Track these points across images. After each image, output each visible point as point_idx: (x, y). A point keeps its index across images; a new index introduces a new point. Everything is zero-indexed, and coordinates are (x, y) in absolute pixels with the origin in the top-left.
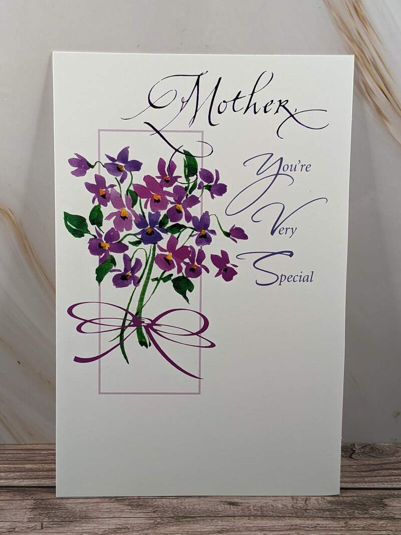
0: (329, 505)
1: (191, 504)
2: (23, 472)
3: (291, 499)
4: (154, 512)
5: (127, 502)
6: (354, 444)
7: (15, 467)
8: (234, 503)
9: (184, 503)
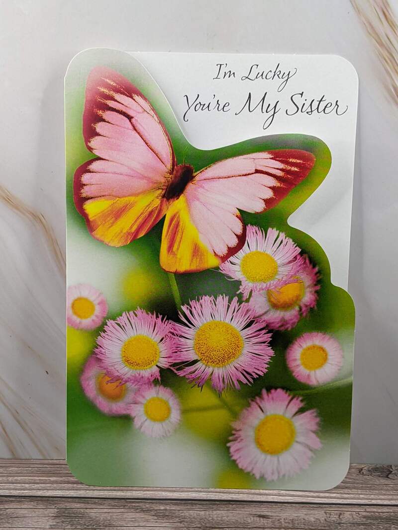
0: (364, 520)
1: (219, 516)
2: (47, 483)
3: (324, 514)
4: (181, 522)
5: (153, 513)
6: (391, 466)
7: (40, 480)
8: (264, 516)
9: (212, 515)
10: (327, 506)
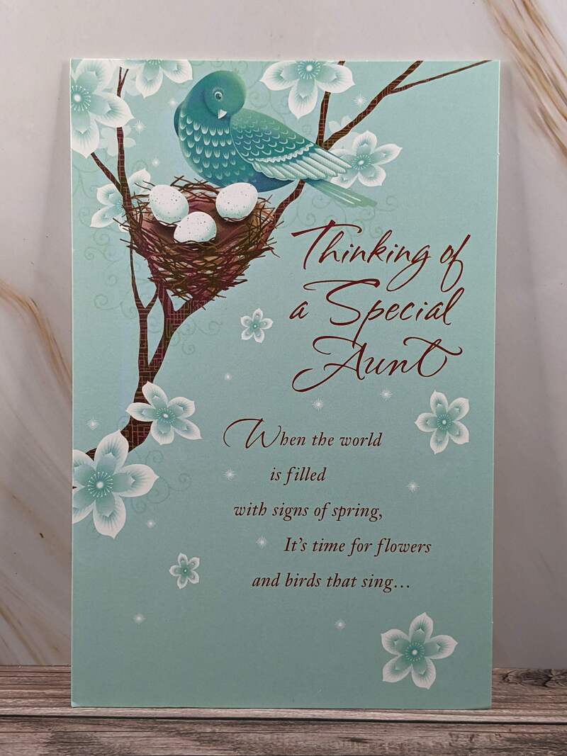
0: (508, 743)
1: (293, 740)
2: (40, 698)
3: (449, 736)
4: (235, 750)
5: (194, 737)
6: (550, 671)
7: (29, 693)
8: (359, 739)
9: (283, 739)
10: (453, 725)
